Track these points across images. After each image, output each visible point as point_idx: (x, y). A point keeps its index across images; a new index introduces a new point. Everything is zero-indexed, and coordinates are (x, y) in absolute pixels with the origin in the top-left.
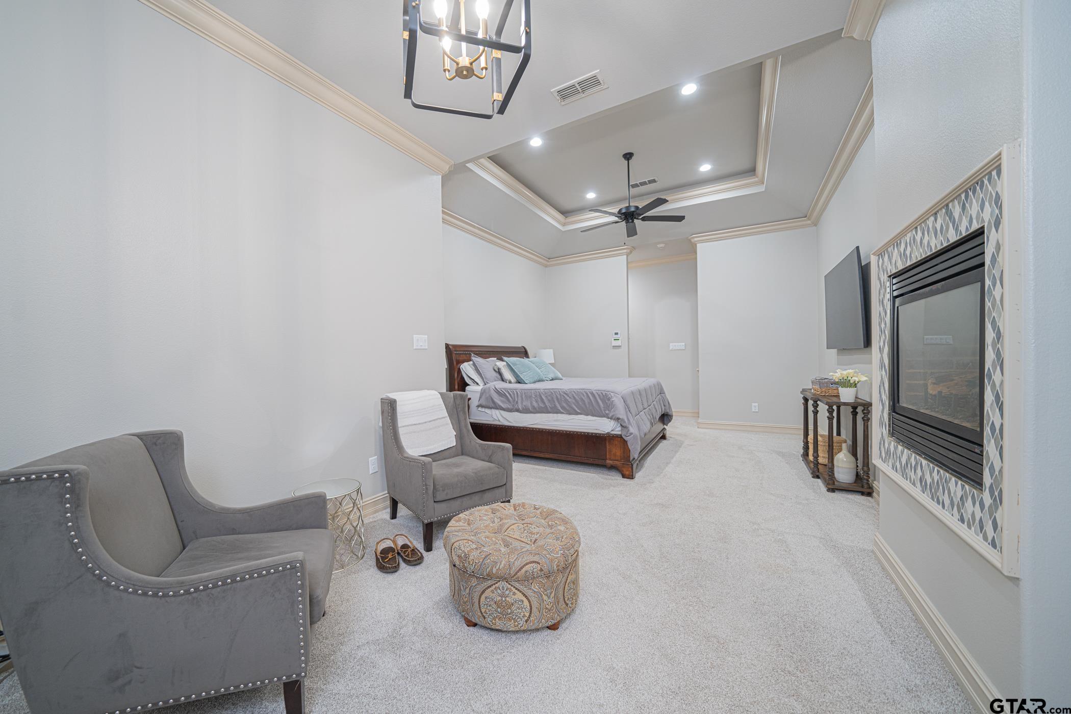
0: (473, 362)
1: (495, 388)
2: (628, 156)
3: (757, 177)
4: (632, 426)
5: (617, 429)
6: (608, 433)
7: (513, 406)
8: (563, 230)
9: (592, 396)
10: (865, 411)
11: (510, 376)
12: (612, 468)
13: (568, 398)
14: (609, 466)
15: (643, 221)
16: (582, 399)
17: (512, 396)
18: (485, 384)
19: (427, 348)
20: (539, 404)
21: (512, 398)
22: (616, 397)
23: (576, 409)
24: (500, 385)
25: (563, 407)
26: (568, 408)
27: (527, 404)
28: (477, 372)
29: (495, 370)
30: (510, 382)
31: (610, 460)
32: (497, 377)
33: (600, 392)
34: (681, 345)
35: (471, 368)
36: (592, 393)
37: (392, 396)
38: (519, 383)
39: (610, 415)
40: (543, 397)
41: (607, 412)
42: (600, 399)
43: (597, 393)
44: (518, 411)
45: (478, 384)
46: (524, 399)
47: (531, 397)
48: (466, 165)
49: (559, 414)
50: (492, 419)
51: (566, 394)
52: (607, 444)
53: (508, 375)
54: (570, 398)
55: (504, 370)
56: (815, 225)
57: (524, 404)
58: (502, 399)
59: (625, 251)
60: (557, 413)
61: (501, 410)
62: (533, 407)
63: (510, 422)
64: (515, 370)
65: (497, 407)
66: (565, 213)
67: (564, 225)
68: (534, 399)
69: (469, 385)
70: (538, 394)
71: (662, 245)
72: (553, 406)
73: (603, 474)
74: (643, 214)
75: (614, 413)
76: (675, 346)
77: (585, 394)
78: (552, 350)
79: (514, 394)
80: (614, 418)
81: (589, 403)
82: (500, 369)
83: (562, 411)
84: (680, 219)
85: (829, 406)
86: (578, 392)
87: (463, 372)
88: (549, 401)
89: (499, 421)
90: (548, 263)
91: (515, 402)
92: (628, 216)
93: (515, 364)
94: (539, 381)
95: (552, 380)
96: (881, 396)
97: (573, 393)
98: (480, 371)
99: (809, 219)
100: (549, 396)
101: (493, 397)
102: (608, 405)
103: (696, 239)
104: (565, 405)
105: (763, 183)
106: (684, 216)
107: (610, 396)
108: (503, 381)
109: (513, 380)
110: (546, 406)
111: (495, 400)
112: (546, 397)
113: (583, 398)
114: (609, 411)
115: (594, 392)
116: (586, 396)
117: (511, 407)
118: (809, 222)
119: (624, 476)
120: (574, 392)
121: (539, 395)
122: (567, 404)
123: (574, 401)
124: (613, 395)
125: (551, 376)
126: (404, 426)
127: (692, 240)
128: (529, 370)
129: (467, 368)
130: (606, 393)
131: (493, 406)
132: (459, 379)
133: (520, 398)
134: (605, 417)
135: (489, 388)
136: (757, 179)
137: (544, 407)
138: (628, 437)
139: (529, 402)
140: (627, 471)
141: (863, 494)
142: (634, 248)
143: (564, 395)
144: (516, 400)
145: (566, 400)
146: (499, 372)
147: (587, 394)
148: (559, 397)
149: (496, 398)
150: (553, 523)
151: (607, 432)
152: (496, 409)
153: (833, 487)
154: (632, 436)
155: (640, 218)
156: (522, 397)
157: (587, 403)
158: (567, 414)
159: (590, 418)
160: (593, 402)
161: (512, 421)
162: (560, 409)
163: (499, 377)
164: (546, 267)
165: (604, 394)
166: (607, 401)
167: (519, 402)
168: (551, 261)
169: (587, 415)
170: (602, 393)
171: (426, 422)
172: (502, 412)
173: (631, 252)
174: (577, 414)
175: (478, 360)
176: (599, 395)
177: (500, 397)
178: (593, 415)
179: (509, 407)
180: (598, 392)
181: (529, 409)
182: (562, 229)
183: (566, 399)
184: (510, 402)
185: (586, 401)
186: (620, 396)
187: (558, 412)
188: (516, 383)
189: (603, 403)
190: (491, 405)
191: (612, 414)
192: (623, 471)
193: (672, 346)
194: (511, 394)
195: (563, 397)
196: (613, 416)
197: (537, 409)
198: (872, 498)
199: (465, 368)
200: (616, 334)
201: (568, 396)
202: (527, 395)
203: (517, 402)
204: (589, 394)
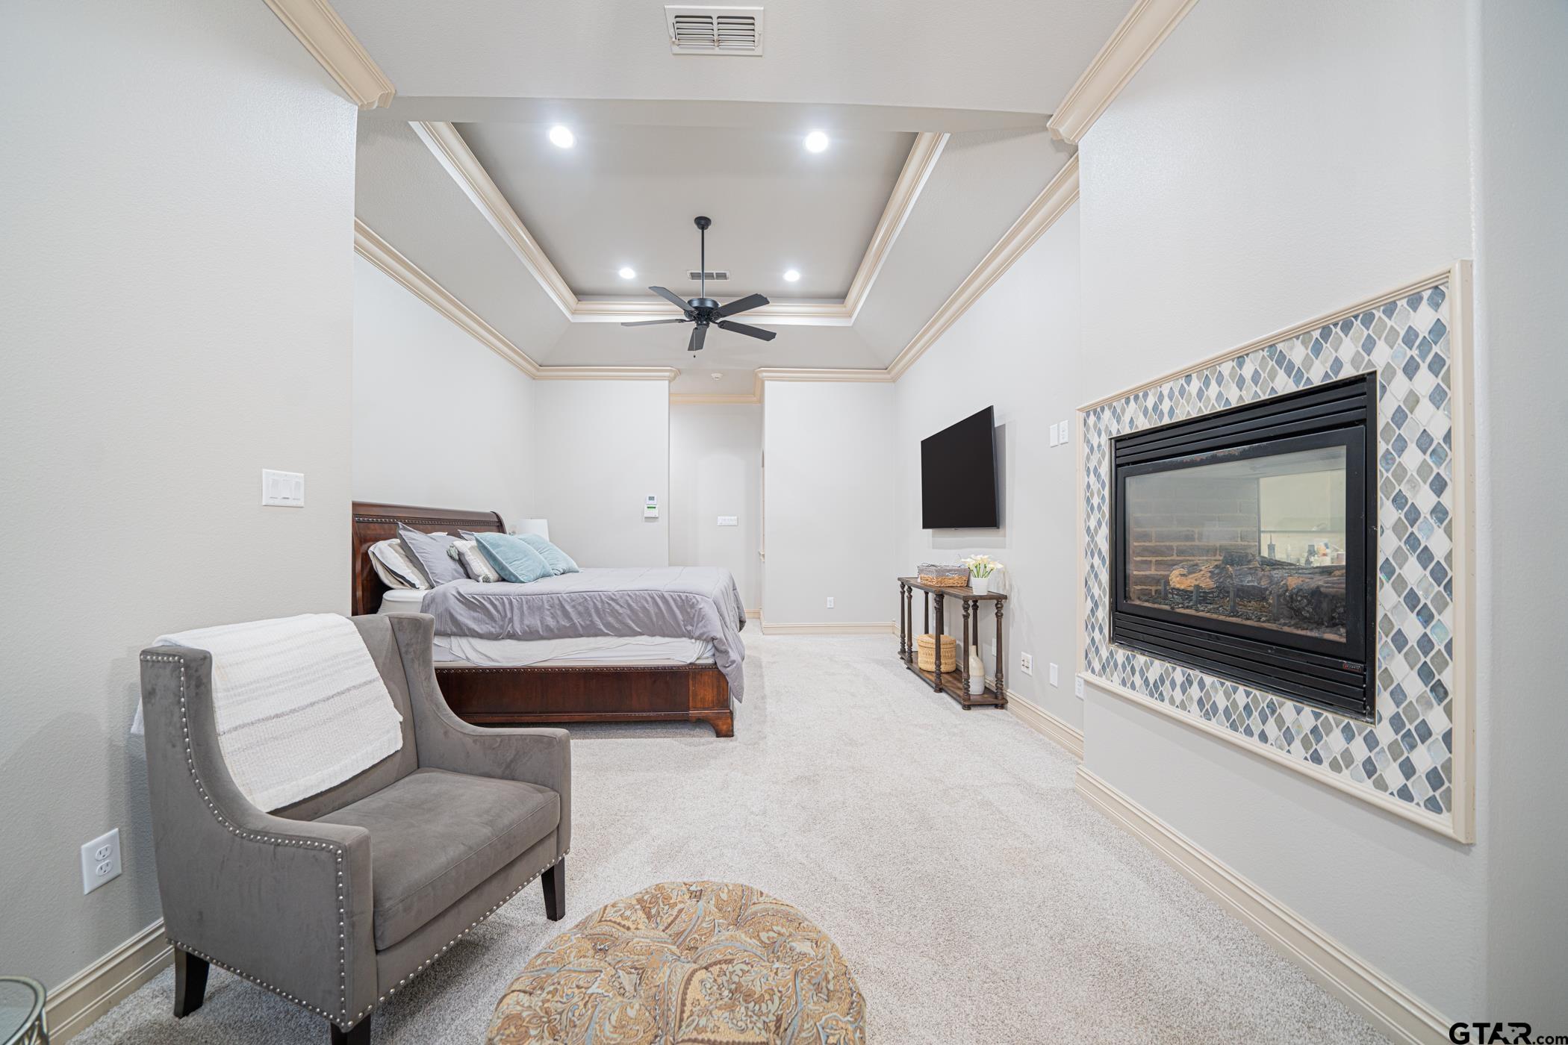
0: (403, 540)
1: (459, 593)
2: (703, 222)
3: (845, 307)
4: (732, 648)
5: (705, 656)
6: (691, 664)
7: (502, 627)
8: (572, 321)
9: (663, 603)
10: (999, 606)
11: (484, 568)
12: (700, 722)
13: (617, 607)
14: (694, 719)
15: (720, 327)
16: (645, 607)
17: (500, 607)
18: (432, 587)
19: (301, 503)
20: (558, 622)
21: (498, 611)
22: (706, 602)
23: (633, 625)
24: (468, 587)
25: (608, 625)
26: (617, 625)
27: (534, 621)
28: (411, 561)
29: (451, 557)
30: (487, 580)
31: (696, 708)
32: (456, 570)
33: (675, 595)
34: (732, 520)
35: (396, 552)
36: (663, 597)
37: (190, 640)
38: (503, 580)
39: (697, 633)
40: (568, 607)
41: (689, 628)
42: (677, 606)
43: (671, 596)
44: (512, 636)
45: (413, 586)
46: (526, 612)
47: (540, 608)
48: (410, 123)
49: (599, 638)
50: (450, 657)
51: (612, 599)
52: (691, 682)
53: (479, 565)
54: (621, 606)
55: (472, 557)
56: (894, 382)
57: (526, 622)
58: (475, 614)
59: (667, 374)
60: (596, 635)
61: (473, 636)
62: (548, 628)
63: (493, 660)
64: (497, 556)
65: (463, 632)
66: (579, 294)
67: (574, 312)
68: (548, 613)
69: (390, 589)
70: (557, 602)
71: (719, 375)
72: (588, 622)
73: (683, 736)
74: (725, 316)
75: (705, 630)
76: (725, 520)
77: (649, 599)
78: (546, 520)
79: (503, 604)
80: (705, 637)
81: (656, 614)
82: (463, 554)
83: (606, 631)
84: (767, 335)
85: (965, 602)
86: (636, 596)
87: (374, 562)
88: (580, 614)
89: (468, 659)
90: (538, 374)
91: (507, 620)
92: (703, 315)
93: (497, 546)
94: (544, 576)
95: (563, 574)
96: (1089, 590)
97: (628, 598)
98: (420, 558)
99: (889, 373)
100: (580, 604)
101: (452, 611)
102: (692, 616)
103: (765, 374)
104: (611, 619)
105: (850, 316)
106: (775, 334)
107: (694, 600)
108: (469, 577)
109: (492, 575)
110: (574, 624)
111: (459, 618)
112: (574, 607)
113: (647, 605)
114: (693, 626)
115: (666, 595)
116: (651, 603)
117: (498, 630)
118: (888, 376)
119: (719, 735)
120: (629, 596)
121: (558, 605)
122: (616, 618)
123: (629, 612)
124: (699, 600)
125: (562, 566)
126: (236, 729)
127: (760, 375)
128: (526, 556)
129: (386, 553)
130: (687, 596)
131: (454, 630)
132: (365, 574)
133: (516, 611)
134: (685, 637)
135: (445, 595)
136: (844, 309)
137: (569, 627)
138: (728, 669)
139: (538, 618)
140: (723, 725)
141: (996, 706)
142: (680, 372)
143: (610, 602)
144: (509, 615)
145: (613, 610)
146: (461, 561)
147: (653, 598)
148: (599, 605)
149: (461, 614)
150: (771, 934)
151: (689, 662)
152: (460, 636)
153: (969, 704)
154: (734, 665)
155: (718, 321)
156: (521, 608)
157: (654, 616)
158: (616, 636)
159: (658, 639)
160: (665, 612)
161: (498, 658)
162: (602, 627)
163: (461, 570)
164: (534, 379)
165: (684, 598)
166: (689, 610)
167: (516, 619)
168: (543, 370)
169: (653, 635)
170: (680, 596)
171: (312, 704)
172: (477, 643)
173: (675, 378)
174: (635, 634)
175: (413, 537)
176: (674, 600)
177: (472, 612)
178: (664, 635)
179: (493, 630)
180: (672, 593)
181: (538, 632)
182: (570, 319)
183: (613, 608)
184: (495, 621)
185: (652, 610)
186: (711, 600)
187: (598, 633)
188: (498, 581)
189: (681, 612)
190: (450, 627)
191: (701, 631)
192: (718, 726)
193: (721, 520)
194: (496, 603)
195: (606, 605)
196: (702, 634)
197: (556, 631)
198: (1006, 709)
199: (381, 552)
200: (651, 498)
201: (618, 604)
202: (534, 604)
203: (511, 620)
204: (657, 598)
